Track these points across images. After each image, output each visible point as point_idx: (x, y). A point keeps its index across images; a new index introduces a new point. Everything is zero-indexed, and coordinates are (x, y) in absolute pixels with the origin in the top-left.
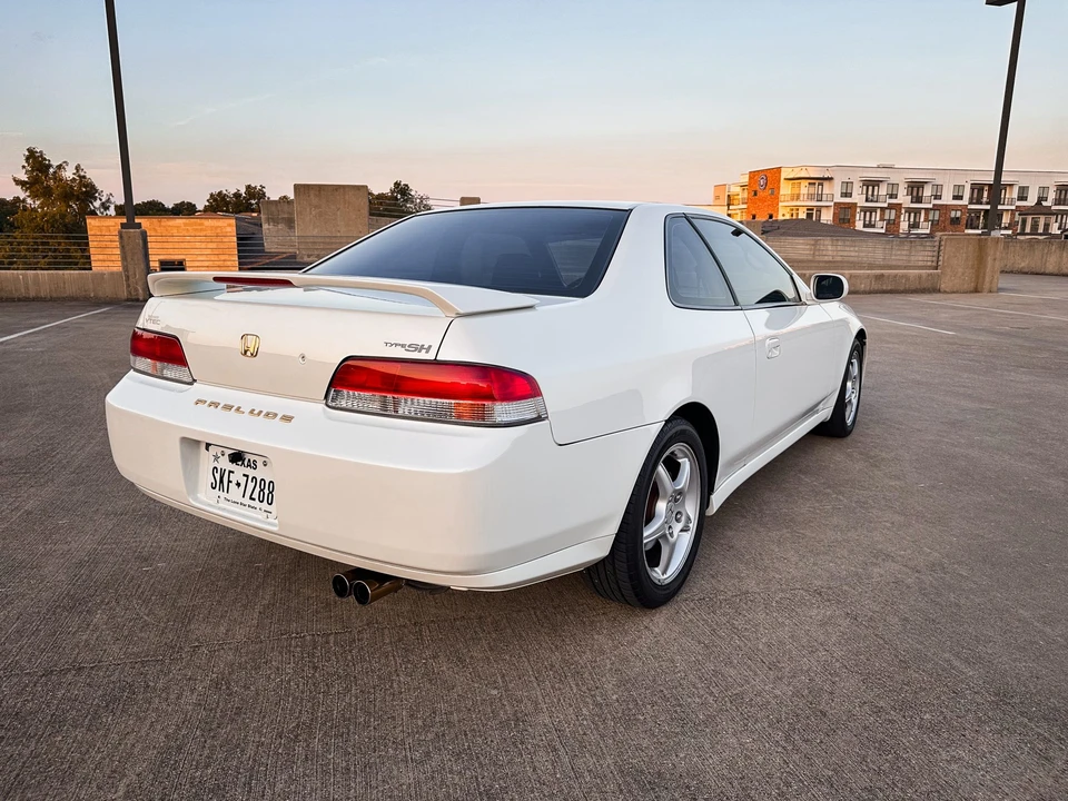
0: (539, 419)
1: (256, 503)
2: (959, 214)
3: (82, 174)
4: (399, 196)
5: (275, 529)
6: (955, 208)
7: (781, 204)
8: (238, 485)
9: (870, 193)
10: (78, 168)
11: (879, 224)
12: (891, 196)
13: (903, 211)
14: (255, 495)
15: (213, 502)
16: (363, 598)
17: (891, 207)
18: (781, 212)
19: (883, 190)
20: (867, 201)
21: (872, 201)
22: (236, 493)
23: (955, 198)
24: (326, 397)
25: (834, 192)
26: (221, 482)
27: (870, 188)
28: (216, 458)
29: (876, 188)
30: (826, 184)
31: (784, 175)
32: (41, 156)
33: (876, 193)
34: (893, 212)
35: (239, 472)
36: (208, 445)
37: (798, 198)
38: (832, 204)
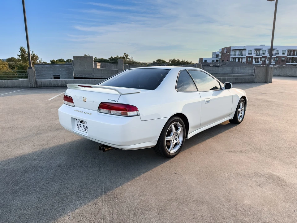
0: (137, 115)
1: (85, 131)
2: (284, 59)
3: (34, 53)
4: (125, 57)
5: (88, 136)
6: (283, 57)
7: (231, 57)
8: (82, 127)
9: (257, 53)
10: (33, 52)
11: (260, 62)
12: (264, 54)
13: (267, 58)
14: (85, 129)
15: (77, 131)
16: (104, 150)
17: (263, 57)
18: (231, 59)
19: (261, 52)
20: (256, 55)
21: (258, 55)
22: (81, 129)
23: (283, 54)
24: (98, 110)
25: (247, 53)
26: (79, 127)
27: (257, 52)
28: (78, 122)
29: (259, 52)
30: (244, 51)
31: (231, 49)
32: (24, 49)
33: (259, 53)
34: (264, 58)
35: (82, 124)
36: (77, 119)
37: (236, 55)
38: (246, 56)
